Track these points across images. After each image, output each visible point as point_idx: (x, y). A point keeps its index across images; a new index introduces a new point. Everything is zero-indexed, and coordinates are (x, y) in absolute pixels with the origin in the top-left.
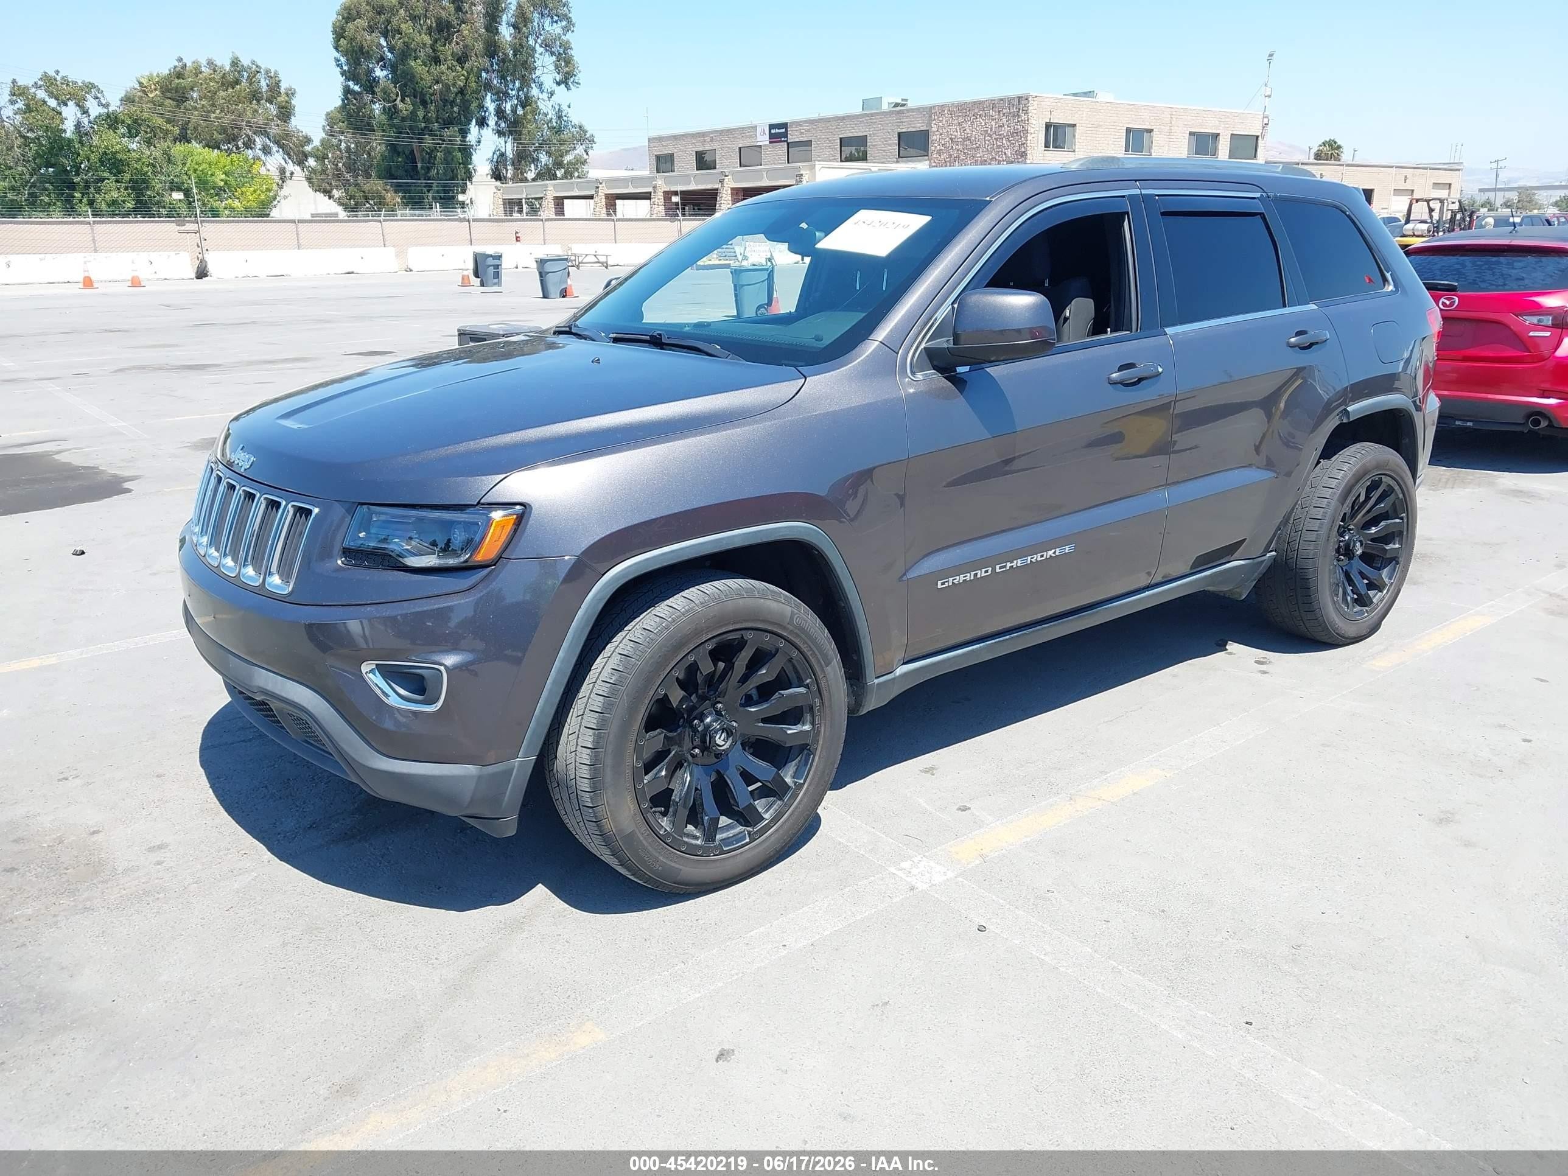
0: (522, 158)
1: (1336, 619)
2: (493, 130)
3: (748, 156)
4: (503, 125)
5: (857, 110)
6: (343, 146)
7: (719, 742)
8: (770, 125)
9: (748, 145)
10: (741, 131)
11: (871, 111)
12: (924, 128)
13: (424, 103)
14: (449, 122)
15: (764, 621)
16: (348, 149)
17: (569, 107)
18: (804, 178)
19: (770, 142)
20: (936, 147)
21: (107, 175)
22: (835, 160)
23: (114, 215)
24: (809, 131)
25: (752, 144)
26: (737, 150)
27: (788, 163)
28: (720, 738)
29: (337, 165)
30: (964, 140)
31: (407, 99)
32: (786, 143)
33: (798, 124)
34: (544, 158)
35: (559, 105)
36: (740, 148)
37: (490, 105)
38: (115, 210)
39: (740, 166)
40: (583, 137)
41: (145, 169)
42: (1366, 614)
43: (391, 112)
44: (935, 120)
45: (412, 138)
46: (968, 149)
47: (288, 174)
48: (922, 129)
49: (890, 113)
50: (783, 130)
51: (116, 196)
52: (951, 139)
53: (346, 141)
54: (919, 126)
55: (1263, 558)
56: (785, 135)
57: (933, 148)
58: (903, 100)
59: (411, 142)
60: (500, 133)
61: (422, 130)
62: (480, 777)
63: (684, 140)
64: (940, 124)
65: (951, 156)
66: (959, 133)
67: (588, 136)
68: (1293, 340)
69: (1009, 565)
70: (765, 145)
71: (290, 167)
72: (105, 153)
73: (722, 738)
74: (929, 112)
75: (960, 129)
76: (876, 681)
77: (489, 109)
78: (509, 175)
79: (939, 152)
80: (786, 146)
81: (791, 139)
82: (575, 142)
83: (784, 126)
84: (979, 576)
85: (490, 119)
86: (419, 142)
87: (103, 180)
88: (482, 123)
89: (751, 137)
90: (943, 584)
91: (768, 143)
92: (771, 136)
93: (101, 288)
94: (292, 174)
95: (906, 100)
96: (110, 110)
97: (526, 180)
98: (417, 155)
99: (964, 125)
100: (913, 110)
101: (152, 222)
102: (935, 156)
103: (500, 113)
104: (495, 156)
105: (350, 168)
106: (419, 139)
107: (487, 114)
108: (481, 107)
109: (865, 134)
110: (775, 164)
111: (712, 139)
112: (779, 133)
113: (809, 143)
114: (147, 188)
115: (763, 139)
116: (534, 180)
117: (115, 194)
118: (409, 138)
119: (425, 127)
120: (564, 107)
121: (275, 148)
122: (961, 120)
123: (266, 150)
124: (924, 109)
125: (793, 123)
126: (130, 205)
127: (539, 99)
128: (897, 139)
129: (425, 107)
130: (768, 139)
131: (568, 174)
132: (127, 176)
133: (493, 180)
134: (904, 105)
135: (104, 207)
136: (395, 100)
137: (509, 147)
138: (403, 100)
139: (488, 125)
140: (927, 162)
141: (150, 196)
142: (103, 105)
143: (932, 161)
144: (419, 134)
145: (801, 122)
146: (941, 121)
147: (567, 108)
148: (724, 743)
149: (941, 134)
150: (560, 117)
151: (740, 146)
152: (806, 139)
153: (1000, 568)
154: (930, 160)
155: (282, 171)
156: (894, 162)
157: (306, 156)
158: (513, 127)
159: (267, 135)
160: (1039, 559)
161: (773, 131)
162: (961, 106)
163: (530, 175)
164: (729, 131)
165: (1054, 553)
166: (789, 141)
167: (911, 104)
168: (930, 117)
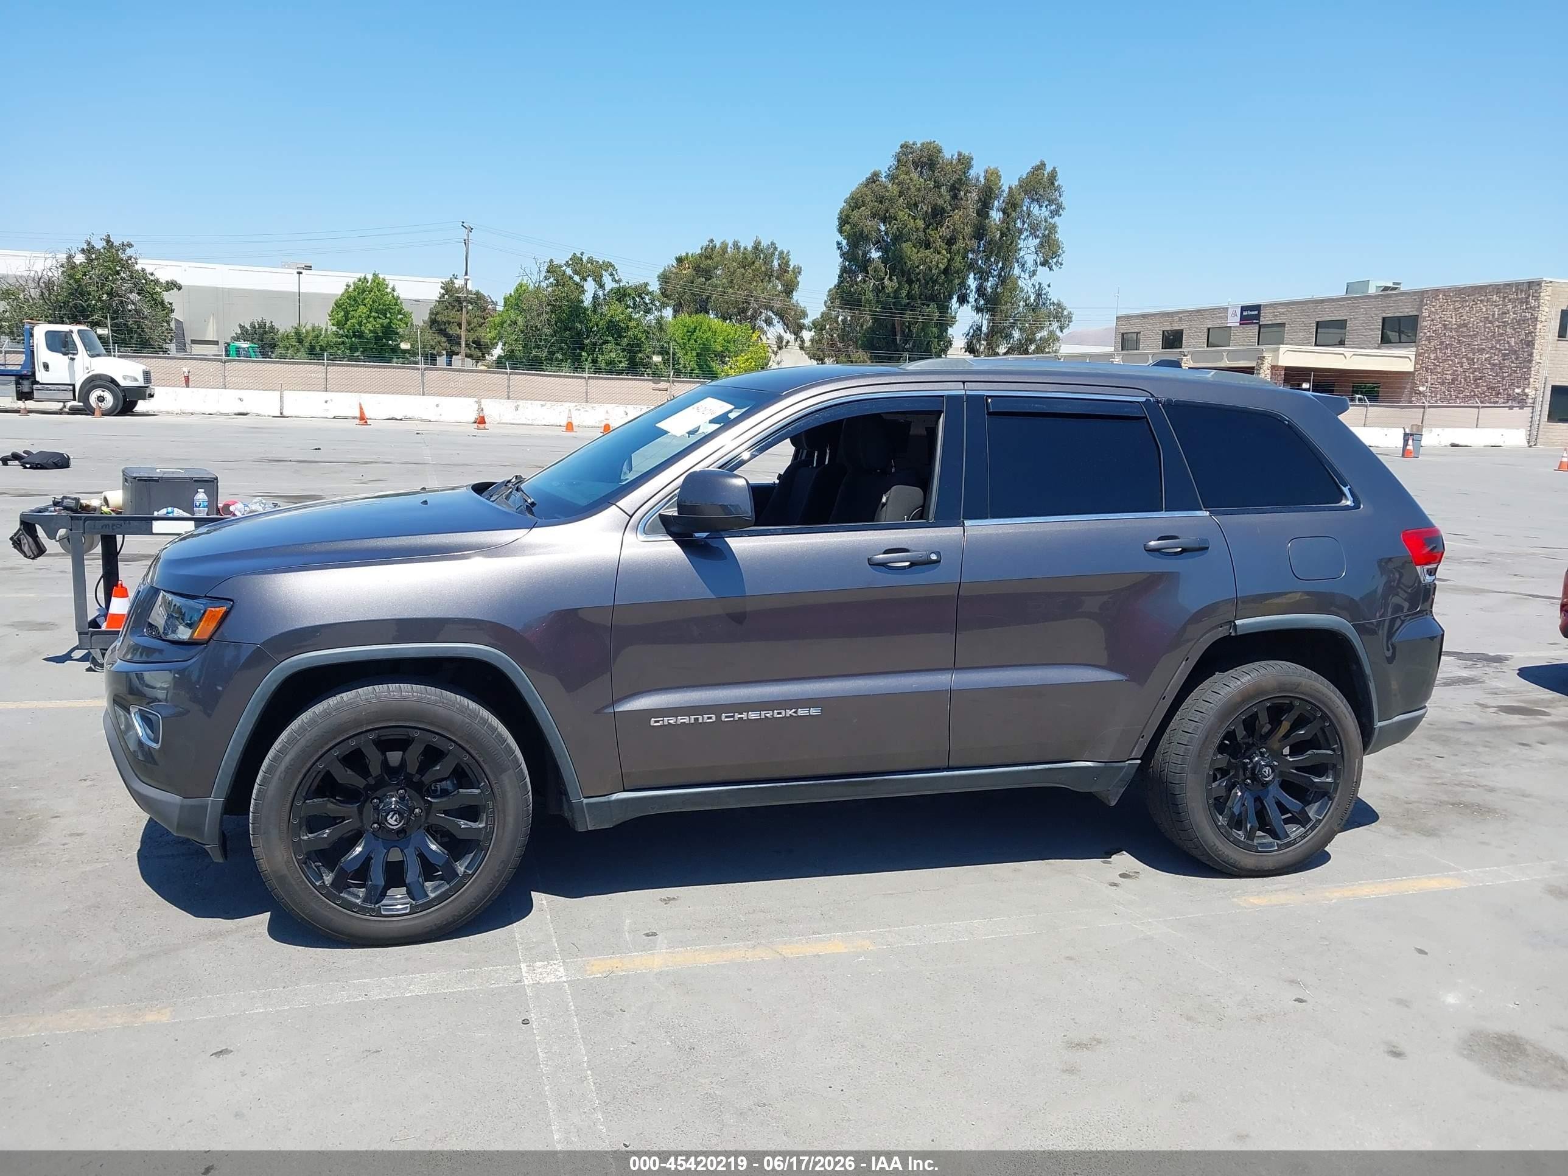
0: (996, 333)
1: (1218, 843)
2: (972, 307)
3: (1216, 337)
4: (982, 302)
5: (1342, 293)
6: (840, 318)
7: (392, 821)
8: (1242, 307)
9: (1218, 326)
10: (1212, 311)
11: (1356, 295)
12: (1415, 313)
13: (910, 282)
14: (932, 298)
15: (431, 723)
16: (844, 321)
17: (1049, 286)
18: (1266, 361)
19: (1240, 324)
20: (1425, 333)
21: (610, 338)
22: (1308, 344)
23: (611, 373)
24: (1283, 313)
25: (1222, 325)
26: (1206, 330)
27: (1258, 344)
28: (392, 818)
29: (832, 336)
30: (1460, 326)
31: (894, 278)
32: (1257, 325)
33: (1271, 305)
34: (1016, 334)
35: (1040, 284)
36: (1209, 329)
37: (972, 282)
38: (612, 370)
39: (1208, 346)
40: (1060, 315)
41: (640, 335)
42: (1276, 848)
43: (880, 289)
44: (1427, 305)
45: (895, 313)
46: (1463, 337)
47: (784, 343)
48: (1411, 314)
49: (1376, 297)
50: (1256, 312)
51: (614, 356)
52: (1445, 325)
53: (842, 315)
54: (1408, 311)
55: (1122, 764)
56: (1258, 317)
57: (1422, 334)
58: (1394, 283)
59: (894, 317)
60: (978, 310)
61: (905, 306)
62: (182, 807)
63: (1151, 319)
64: (1433, 309)
65: (1442, 343)
66: (1454, 319)
67: (1065, 313)
68: (1152, 543)
69: (737, 716)
70: (1234, 327)
71: (789, 336)
72: (611, 321)
73: (394, 818)
74: (1422, 296)
75: (1456, 315)
76: (585, 801)
77: (971, 287)
78: (982, 349)
79: (1429, 339)
80: (1257, 328)
81: (1263, 321)
82: (1052, 319)
83: (1257, 308)
84: (700, 721)
85: (971, 296)
86: (901, 317)
87: (606, 342)
88: (963, 300)
89: (1221, 317)
90: (656, 722)
91: (1238, 324)
92: (1242, 318)
93: (578, 433)
94: (788, 342)
95: (1399, 284)
96: (621, 284)
97: (997, 354)
98: (898, 328)
99: (1461, 310)
100: (1402, 294)
101: (634, 379)
102: (1423, 343)
103: (980, 291)
104: (972, 331)
105: (842, 339)
106: (901, 314)
107: (968, 291)
108: (963, 284)
109: (1345, 318)
110: (1244, 345)
111: (1180, 319)
112: (1251, 315)
113: (1283, 325)
114: (640, 351)
115: (1234, 320)
116: (1005, 354)
117: (613, 355)
118: (891, 313)
119: (908, 303)
120: (1044, 285)
121: (776, 320)
122: (1458, 305)
123: (769, 322)
124: (1415, 293)
125: (1266, 306)
126: (624, 364)
127: (1020, 277)
128: (1381, 324)
129: (910, 286)
130: (1239, 320)
131: (1040, 350)
132: (625, 342)
133: (967, 353)
134: (1396, 288)
135: (603, 366)
136: (884, 279)
137: (984, 322)
138: (890, 279)
139: (968, 302)
140: (1414, 349)
141: (641, 358)
142: (616, 281)
143: (1419, 348)
144: (902, 310)
145: (1275, 304)
146: (1434, 306)
147: (1047, 287)
148: (396, 823)
149: (1433, 320)
150: (1039, 295)
151: (1209, 326)
152: (1279, 322)
153: (726, 717)
154: (1417, 347)
155: (780, 339)
156: (1375, 348)
157: (802, 327)
158: (990, 304)
159: (771, 309)
160: (776, 716)
161: (1245, 313)
162: (1460, 290)
163: (1002, 349)
164: (1198, 311)
165: (795, 712)
166: (1261, 323)
167: (1403, 288)
168: (1422, 301)
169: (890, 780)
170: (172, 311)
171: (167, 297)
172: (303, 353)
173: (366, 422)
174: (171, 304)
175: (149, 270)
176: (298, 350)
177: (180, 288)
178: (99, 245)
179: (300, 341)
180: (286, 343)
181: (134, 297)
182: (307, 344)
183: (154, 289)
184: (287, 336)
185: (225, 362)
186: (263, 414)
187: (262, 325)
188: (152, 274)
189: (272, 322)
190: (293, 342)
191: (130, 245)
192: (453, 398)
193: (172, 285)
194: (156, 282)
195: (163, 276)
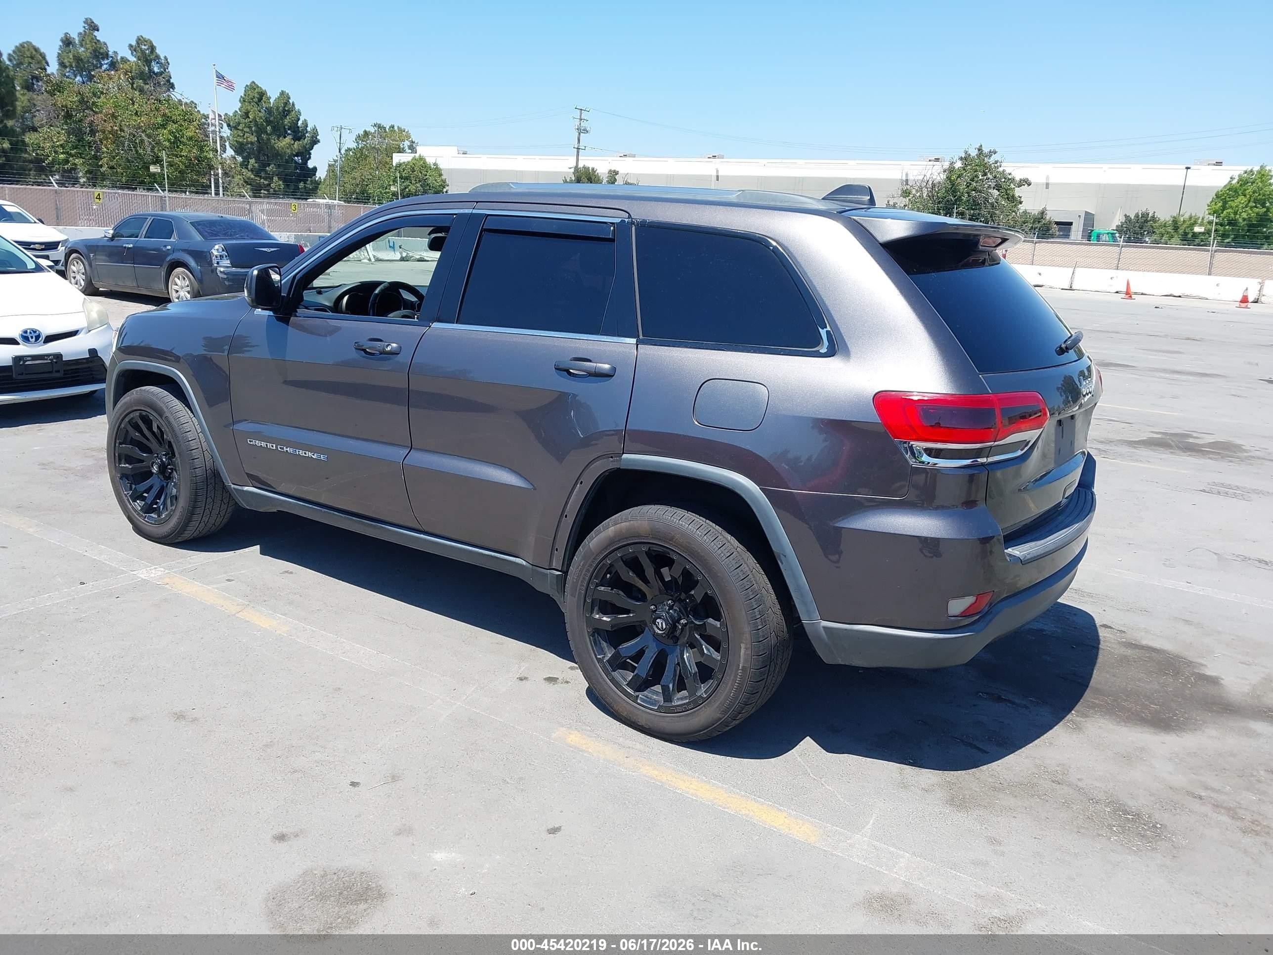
69: (285, 449)
73: (156, 466)
76: (232, 486)
160: (304, 454)
165: (313, 455)
169: (397, 532)
170: (1021, 203)
171: (1018, 192)
172: (1176, 239)
173: (1131, 297)
174: (1020, 197)
175: (1008, 171)
176: (1172, 237)
177: (1029, 185)
178: (974, 153)
179: (1176, 229)
180: (1162, 230)
181: (996, 193)
182: (1181, 231)
183: (1009, 186)
184: (1165, 224)
185: (1036, 243)
186: (1055, 287)
187: (1145, 215)
188: (1010, 174)
189: (1154, 212)
190: (1170, 229)
191: (995, 152)
192: (1185, 275)
193: (1026, 182)
194: (1012, 180)
195: (1018, 175)
